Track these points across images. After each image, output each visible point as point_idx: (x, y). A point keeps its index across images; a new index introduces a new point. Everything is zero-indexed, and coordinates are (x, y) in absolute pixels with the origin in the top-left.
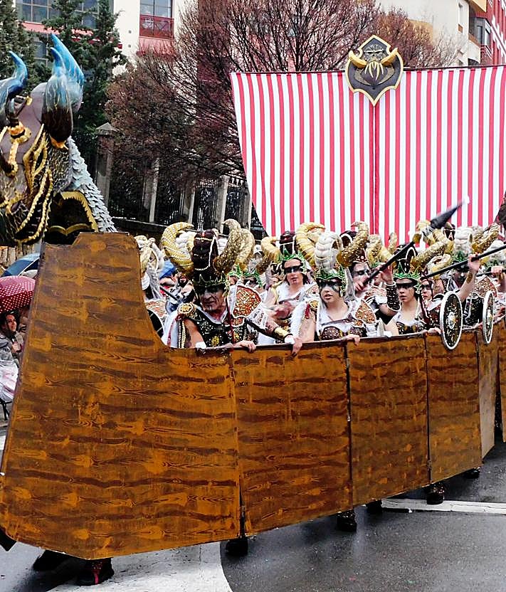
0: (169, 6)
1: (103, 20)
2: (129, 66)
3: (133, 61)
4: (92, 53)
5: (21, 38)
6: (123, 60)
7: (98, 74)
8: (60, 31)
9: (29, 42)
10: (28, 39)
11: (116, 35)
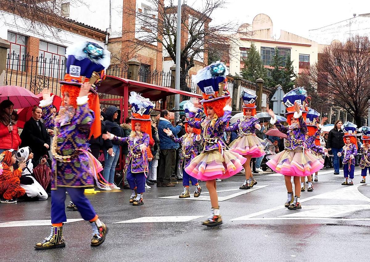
0: (308, 58)
1: (288, 63)
2: (297, 77)
3: (298, 75)
4: (285, 73)
5: (263, 69)
6: (295, 75)
7: (287, 80)
8: (275, 67)
9: (266, 71)
10: (265, 70)
11: (293, 68)
